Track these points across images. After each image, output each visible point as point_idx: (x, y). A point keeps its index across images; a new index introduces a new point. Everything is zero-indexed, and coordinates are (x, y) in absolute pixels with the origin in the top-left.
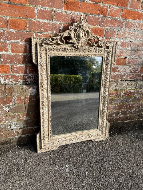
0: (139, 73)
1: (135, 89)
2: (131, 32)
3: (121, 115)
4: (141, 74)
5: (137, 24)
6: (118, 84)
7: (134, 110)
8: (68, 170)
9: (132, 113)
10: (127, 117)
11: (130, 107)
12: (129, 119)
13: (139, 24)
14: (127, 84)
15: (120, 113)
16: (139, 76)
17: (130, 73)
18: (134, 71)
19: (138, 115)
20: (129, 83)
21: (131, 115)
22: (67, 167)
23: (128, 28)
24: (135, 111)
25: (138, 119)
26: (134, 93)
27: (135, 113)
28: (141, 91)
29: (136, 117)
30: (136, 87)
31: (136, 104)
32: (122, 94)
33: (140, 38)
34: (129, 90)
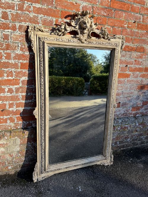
0: (131, 112)
1: (128, 125)
2: (123, 86)
3: (119, 144)
4: (132, 113)
5: (126, 81)
6: (115, 122)
7: (129, 139)
8: (80, 190)
9: (127, 142)
10: (124, 145)
11: (126, 138)
12: (125, 147)
13: (128, 81)
14: (122, 121)
15: (118, 143)
16: (131, 114)
17: (124, 113)
18: (127, 111)
19: (133, 144)
20: (123, 121)
21: (127, 143)
22: (79, 188)
23: (120, 83)
24: (129, 141)
25: (133, 146)
26: (127, 127)
27: (130, 142)
28: (133, 126)
29: (131, 145)
30: (129, 122)
31: (130, 135)
32: (119, 129)
33: (129, 89)
34: (124, 125)
